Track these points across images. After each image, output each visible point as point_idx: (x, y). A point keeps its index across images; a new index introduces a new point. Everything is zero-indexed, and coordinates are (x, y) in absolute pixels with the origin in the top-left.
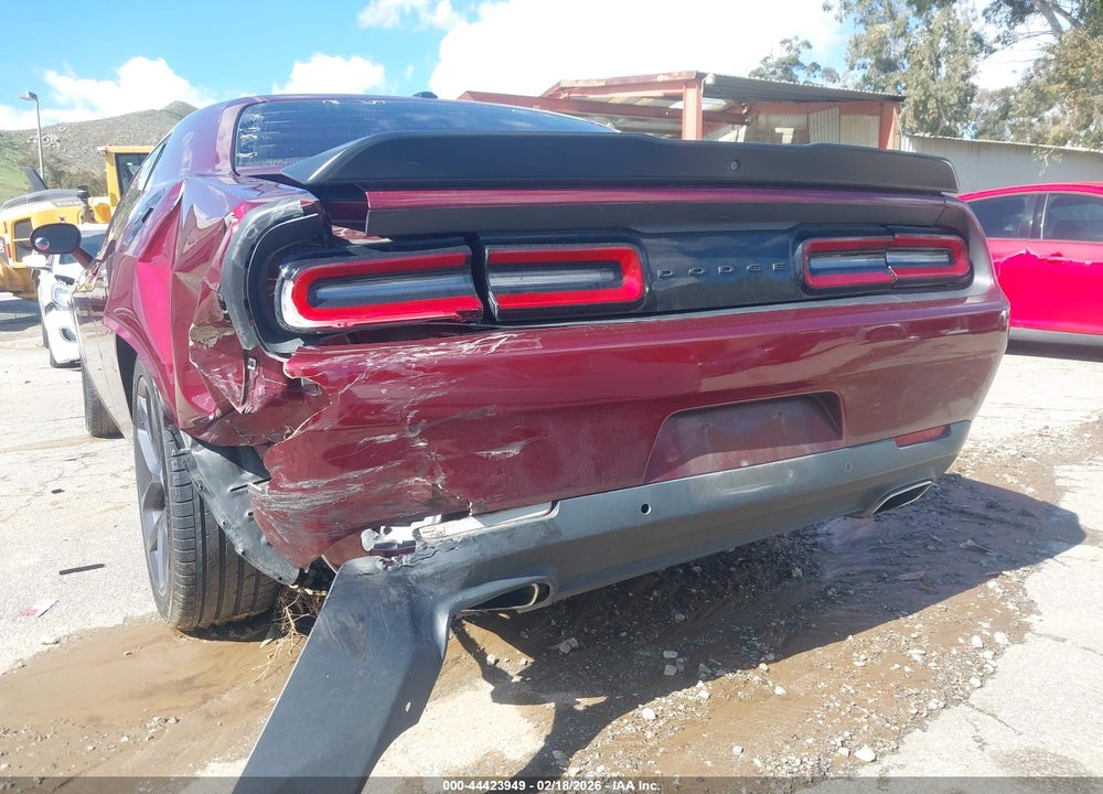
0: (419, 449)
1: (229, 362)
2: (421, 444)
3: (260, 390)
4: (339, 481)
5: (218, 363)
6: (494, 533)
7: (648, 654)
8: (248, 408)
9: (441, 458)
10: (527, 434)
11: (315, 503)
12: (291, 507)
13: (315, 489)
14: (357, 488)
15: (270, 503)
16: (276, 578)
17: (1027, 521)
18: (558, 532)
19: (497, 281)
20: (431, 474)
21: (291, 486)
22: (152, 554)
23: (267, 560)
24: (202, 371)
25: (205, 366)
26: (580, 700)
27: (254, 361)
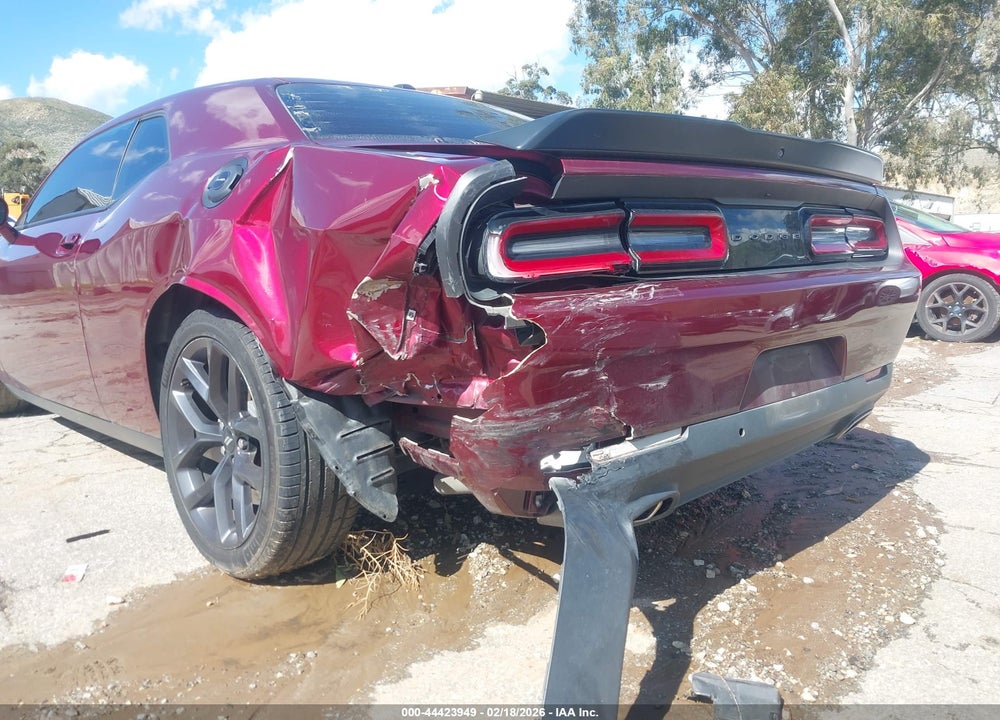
0: (602, 382)
1: (389, 313)
2: (604, 378)
3: (416, 338)
4: (546, 410)
5: (378, 314)
6: (648, 454)
7: (679, 564)
8: (403, 354)
9: (616, 390)
10: (674, 368)
11: (526, 430)
12: (503, 434)
13: (527, 417)
14: (556, 416)
15: (480, 432)
16: (381, 516)
17: (883, 448)
18: (689, 453)
19: (635, 239)
20: (608, 404)
21: (507, 415)
22: (193, 511)
23: (373, 500)
24: (361, 322)
25: (364, 317)
26: (654, 603)
27: (414, 312)
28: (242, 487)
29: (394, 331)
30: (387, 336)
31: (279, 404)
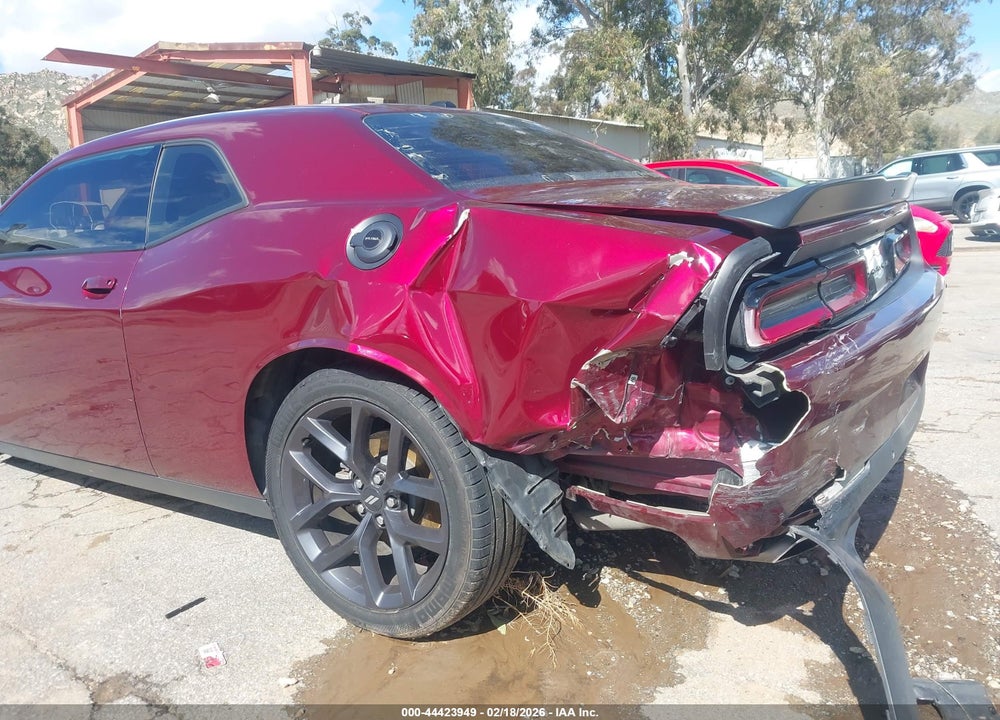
0: (834, 435)
1: (613, 380)
2: (836, 431)
3: (636, 400)
5: (603, 381)
8: (624, 417)
12: (769, 497)
13: (790, 479)
20: (835, 454)
21: (776, 480)
22: (325, 573)
23: (558, 551)
24: (587, 391)
25: (591, 386)
26: (799, 608)
27: (636, 377)
28: (402, 549)
29: (617, 397)
30: (610, 403)
31: (467, 467)
